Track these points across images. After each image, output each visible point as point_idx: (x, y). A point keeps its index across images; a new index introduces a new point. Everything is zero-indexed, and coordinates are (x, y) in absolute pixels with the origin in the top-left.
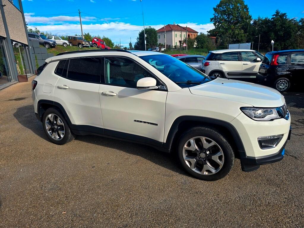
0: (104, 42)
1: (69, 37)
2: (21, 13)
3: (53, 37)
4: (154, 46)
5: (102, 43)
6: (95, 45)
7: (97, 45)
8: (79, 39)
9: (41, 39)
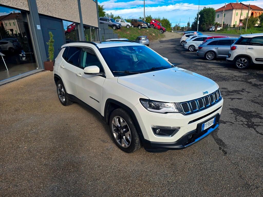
0: (160, 23)
1: (132, 20)
2: (95, 3)
3: (120, 20)
4: (210, 25)
5: (159, 24)
6: (152, 26)
7: (154, 26)
8: (140, 21)
9: (111, 22)
